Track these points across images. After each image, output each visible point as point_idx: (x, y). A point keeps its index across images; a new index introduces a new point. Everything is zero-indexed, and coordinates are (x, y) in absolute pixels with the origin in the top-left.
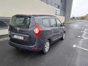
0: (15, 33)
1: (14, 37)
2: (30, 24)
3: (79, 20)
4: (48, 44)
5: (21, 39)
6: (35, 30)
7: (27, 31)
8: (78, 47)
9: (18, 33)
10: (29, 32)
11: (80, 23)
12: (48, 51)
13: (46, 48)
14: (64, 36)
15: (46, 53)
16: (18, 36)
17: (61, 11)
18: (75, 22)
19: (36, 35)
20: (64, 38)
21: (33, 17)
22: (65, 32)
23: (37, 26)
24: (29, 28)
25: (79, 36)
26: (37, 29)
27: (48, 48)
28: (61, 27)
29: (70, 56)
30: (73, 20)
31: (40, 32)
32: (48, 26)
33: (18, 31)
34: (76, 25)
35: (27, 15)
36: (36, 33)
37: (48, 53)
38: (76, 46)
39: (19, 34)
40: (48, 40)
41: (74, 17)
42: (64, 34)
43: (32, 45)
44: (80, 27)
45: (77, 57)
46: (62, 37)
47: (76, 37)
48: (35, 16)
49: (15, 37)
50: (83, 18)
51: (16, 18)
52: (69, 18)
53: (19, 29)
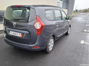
0: (11, 29)
1: (10, 34)
2: (29, 17)
3: (82, 13)
4: (52, 41)
5: (18, 36)
6: (36, 25)
7: (26, 26)
8: (86, 43)
9: (14, 29)
10: (28, 27)
11: (84, 16)
12: (52, 50)
13: (49, 46)
14: (69, 31)
15: (50, 52)
16: (14, 32)
17: (63, 4)
18: (78, 15)
19: (38, 31)
20: (69, 32)
21: (33, 7)
22: (70, 26)
23: (38, 19)
24: (28, 22)
25: (85, 31)
26: (39, 23)
27: (53, 46)
28: (67, 21)
29: (79, 56)
30: (76, 13)
31: (42, 27)
32: (53, 19)
33: (14, 26)
34: (80, 18)
35: (26, 6)
36: (37, 28)
37: (52, 52)
38: (84, 42)
39: (16, 30)
40: (52, 37)
41: (77, 10)
42: (69, 28)
43: (33, 44)
44: (84, 20)
45: (88, 56)
46: (67, 32)
47: (82, 31)
48: (36, 7)
49: (12, 33)
50: (86, 11)
51: (11, 9)
52: (72, 10)
53: (16, 23)
